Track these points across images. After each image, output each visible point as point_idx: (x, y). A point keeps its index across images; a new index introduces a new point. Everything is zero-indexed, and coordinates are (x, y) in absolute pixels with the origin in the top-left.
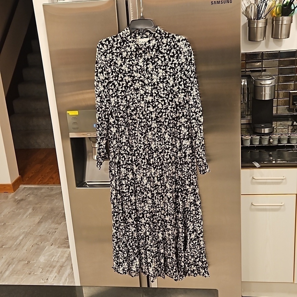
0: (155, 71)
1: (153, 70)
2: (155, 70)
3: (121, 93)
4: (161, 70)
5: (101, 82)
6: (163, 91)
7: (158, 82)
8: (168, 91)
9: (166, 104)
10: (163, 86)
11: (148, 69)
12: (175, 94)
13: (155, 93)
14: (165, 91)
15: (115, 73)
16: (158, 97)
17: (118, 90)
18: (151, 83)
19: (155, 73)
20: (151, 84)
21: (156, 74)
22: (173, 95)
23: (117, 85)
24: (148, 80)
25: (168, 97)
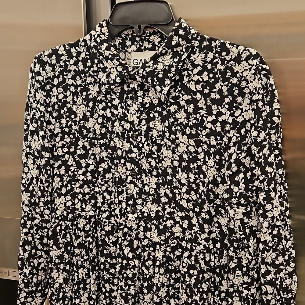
0: (169, 139)
1: (163, 136)
2: (169, 136)
3: (81, 187)
4: (185, 137)
5: (33, 155)
6: (188, 192)
7: (175, 167)
8: (200, 195)
9: (194, 228)
10: (189, 181)
11: (151, 133)
12: (219, 203)
13: (166, 195)
14: (193, 192)
15: (69, 136)
16: (174, 208)
17: (74, 179)
18: (156, 168)
19: (169, 143)
20: (158, 172)
21: (170, 147)
22: (213, 207)
23: (72, 165)
24: (150, 159)
25: (201, 211)
